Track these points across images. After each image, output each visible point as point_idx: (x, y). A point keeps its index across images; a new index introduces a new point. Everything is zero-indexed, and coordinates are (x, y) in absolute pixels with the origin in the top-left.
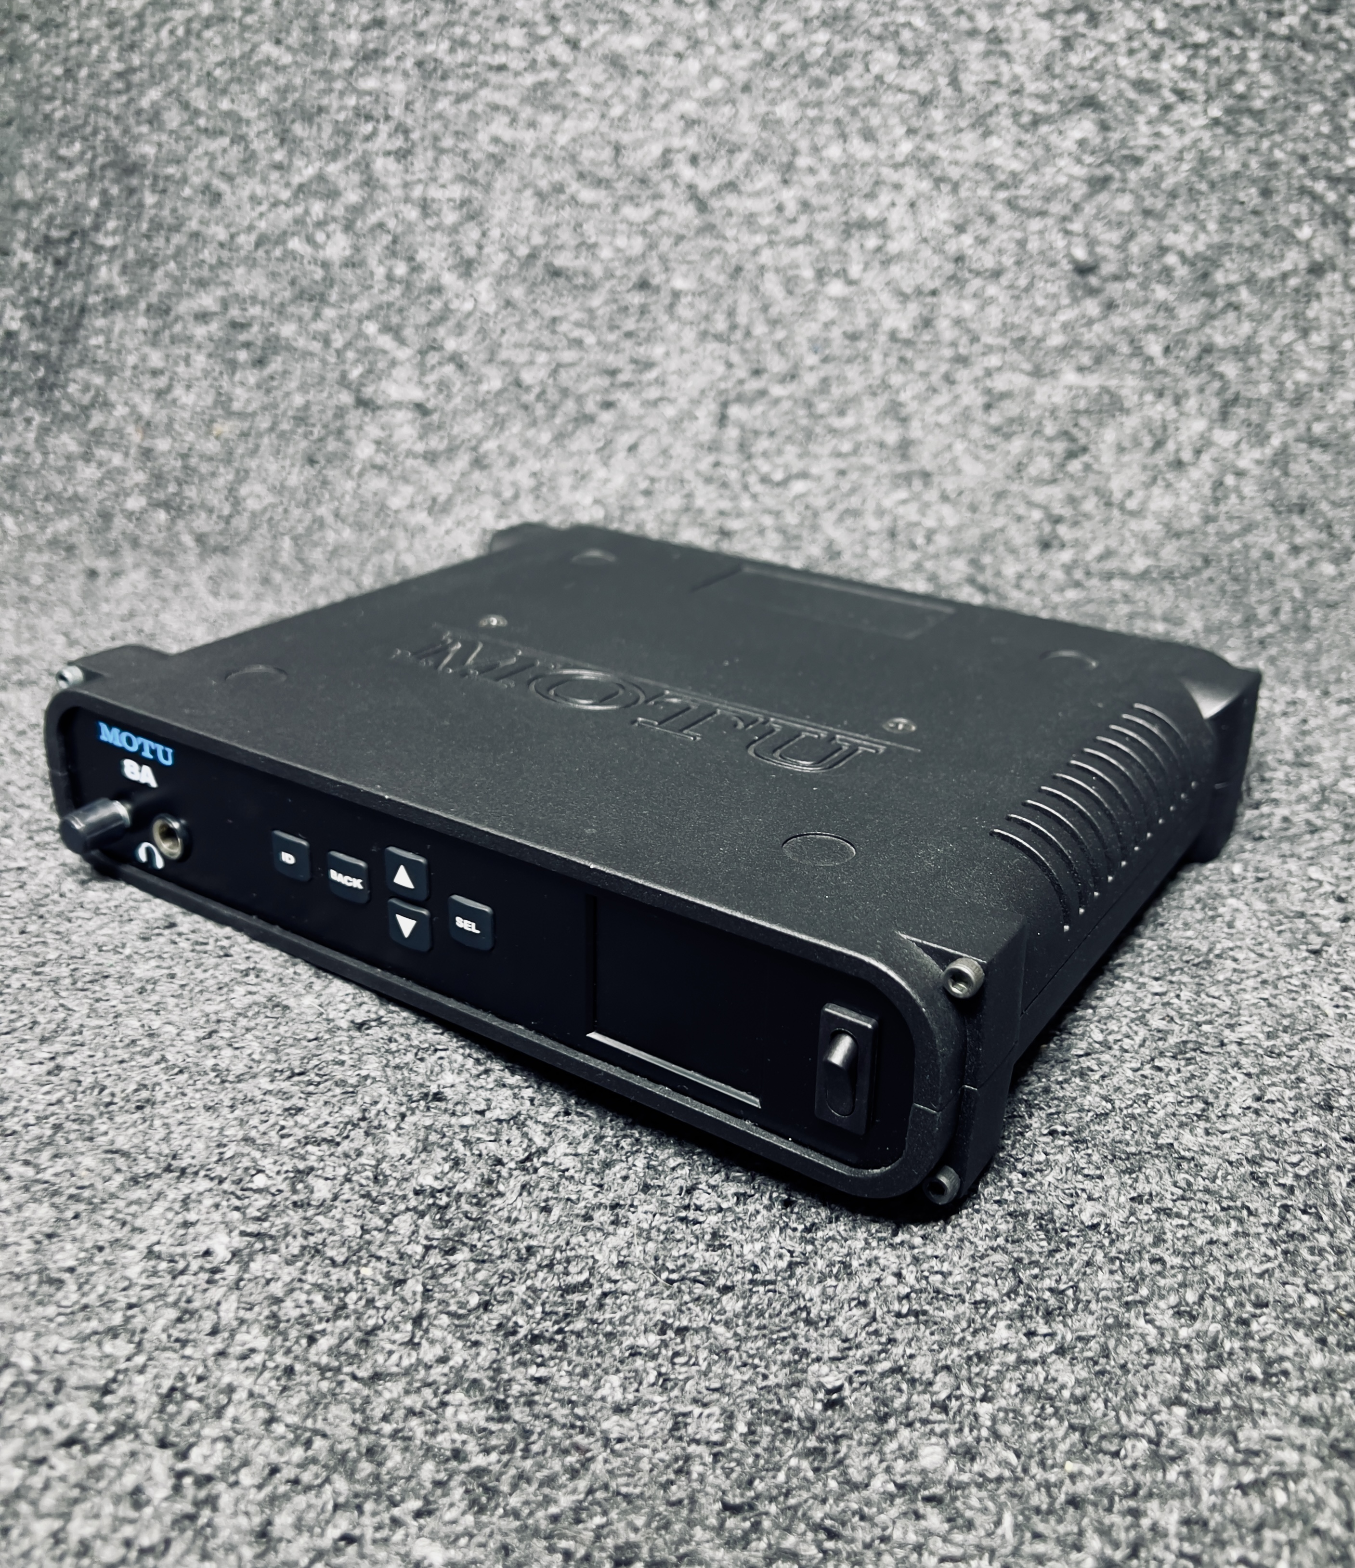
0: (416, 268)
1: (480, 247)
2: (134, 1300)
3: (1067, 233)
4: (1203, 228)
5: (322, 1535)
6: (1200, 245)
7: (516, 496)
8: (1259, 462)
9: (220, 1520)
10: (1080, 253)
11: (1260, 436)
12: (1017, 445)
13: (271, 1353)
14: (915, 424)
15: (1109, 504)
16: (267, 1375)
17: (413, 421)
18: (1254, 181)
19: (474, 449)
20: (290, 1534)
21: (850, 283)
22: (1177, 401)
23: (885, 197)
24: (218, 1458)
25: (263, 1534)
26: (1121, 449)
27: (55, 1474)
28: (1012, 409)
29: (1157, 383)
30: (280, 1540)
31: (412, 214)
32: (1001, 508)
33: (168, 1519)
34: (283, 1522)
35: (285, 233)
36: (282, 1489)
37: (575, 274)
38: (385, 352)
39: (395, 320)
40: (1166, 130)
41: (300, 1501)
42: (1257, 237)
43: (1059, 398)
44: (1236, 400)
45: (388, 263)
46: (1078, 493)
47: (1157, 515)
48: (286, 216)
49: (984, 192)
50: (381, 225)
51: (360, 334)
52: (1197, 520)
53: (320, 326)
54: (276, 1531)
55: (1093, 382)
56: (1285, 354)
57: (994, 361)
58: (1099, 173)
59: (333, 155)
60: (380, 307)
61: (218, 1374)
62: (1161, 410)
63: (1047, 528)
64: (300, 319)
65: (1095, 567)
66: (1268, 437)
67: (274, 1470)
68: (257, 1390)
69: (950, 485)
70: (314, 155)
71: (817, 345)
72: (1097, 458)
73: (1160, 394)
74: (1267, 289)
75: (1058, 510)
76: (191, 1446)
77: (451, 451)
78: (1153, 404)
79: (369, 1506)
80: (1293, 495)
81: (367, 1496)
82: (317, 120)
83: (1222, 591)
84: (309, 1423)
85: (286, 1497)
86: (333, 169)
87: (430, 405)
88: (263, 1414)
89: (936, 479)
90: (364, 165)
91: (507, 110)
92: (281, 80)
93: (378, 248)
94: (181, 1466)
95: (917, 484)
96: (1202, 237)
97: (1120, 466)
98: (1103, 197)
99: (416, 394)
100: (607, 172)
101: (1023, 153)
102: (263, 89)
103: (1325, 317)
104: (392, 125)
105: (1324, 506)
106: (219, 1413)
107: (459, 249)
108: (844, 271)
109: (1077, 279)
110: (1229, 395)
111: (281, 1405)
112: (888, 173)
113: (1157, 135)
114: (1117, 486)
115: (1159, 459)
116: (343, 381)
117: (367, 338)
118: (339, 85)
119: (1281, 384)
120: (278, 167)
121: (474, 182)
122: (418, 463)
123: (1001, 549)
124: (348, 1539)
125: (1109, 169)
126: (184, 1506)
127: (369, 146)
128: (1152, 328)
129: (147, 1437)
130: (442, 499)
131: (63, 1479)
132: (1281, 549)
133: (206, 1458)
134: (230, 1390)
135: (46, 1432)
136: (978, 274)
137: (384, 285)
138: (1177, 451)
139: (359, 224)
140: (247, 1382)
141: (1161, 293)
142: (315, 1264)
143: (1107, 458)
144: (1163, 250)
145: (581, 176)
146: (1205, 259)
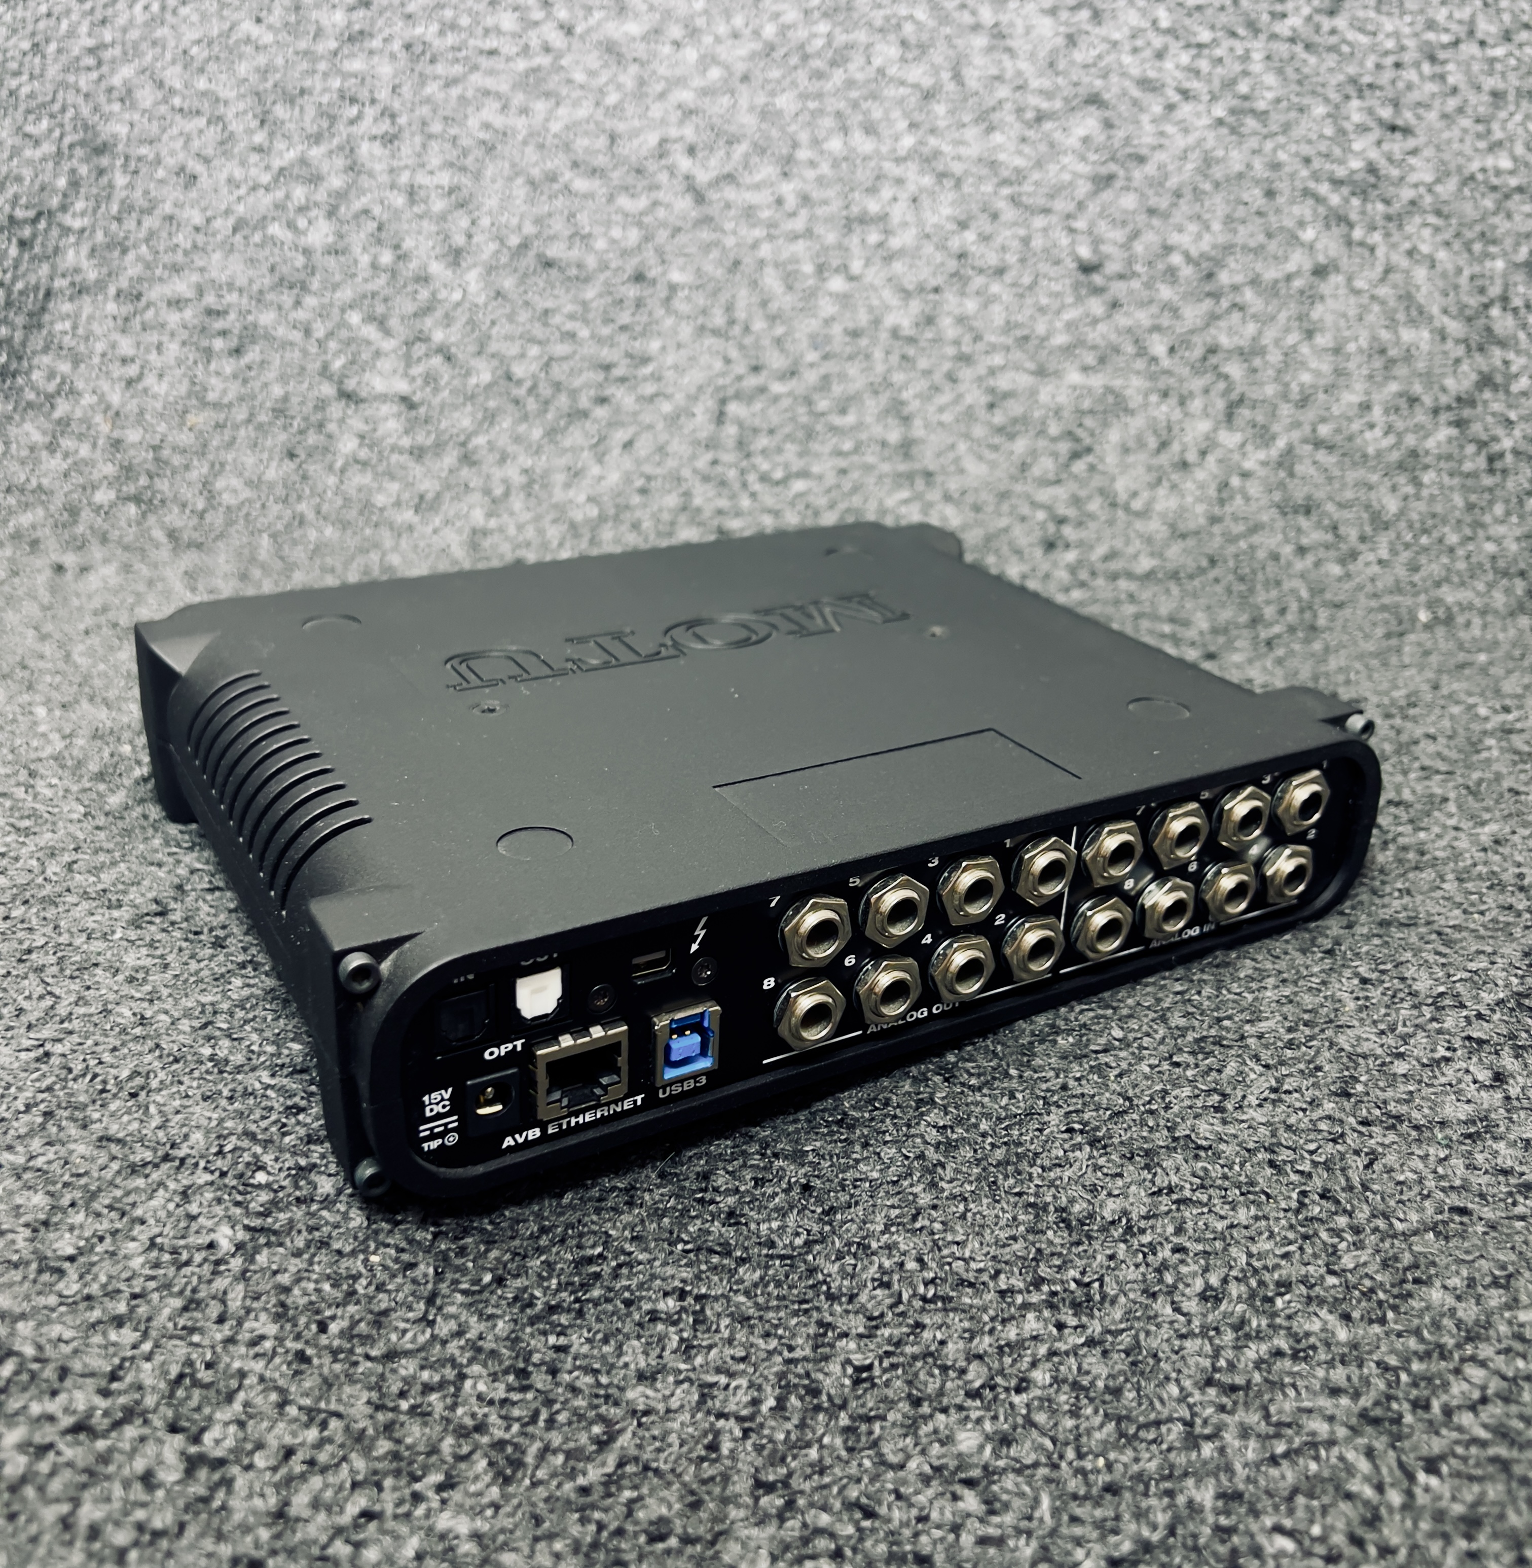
0: (403, 257)
1: (470, 236)
2: (137, 1290)
3: (1072, 231)
4: (1208, 228)
5: (342, 1511)
6: (1205, 245)
7: (507, 494)
8: (1264, 464)
9: (234, 1503)
10: (1085, 252)
11: (1264, 436)
12: (1020, 446)
13: (280, 1340)
14: (918, 423)
15: (1114, 505)
16: (277, 1360)
17: (399, 415)
18: (1257, 182)
19: (463, 444)
20: (306, 1513)
21: (852, 278)
22: (1182, 402)
23: (887, 192)
24: (229, 1443)
25: (280, 1514)
26: (1126, 450)
27: (61, 1460)
28: (1015, 408)
29: (1161, 384)
30: (298, 1520)
31: (400, 200)
32: (1005, 507)
33: (181, 1503)
34: (300, 1502)
35: (264, 218)
36: (298, 1469)
37: (569, 265)
38: (368, 343)
39: (380, 309)
40: (1170, 129)
41: (316, 1482)
42: (1261, 238)
43: (1063, 398)
44: (1241, 401)
45: (373, 250)
46: (1083, 493)
47: (1163, 516)
48: (265, 201)
49: (987, 188)
50: (366, 212)
51: (343, 324)
52: (1202, 521)
53: (301, 315)
54: (293, 1511)
55: (1097, 381)
56: (1289, 354)
57: (998, 359)
58: (1104, 170)
59: (317, 139)
60: (364, 296)
61: (227, 1359)
62: (1164, 411)
63: (1051, 528)
64: (280, 308)
65: (1100, 567)
66: (1273, 438)
67: (289, 1453)
68: (268, 1374)
69: (953, 485)
70: (296, 138)
71: (815, 342)
72: (1102, 460)
73: (1165, 394)
74: (1272, 291)
75: (1062, 510)
76: (203, 1430)
77: (439, 447)
78: (1158, 404)
79: (388, 1482)
80: (1299, 494)
81: (386, 1474)
82: (299, 101)
83: (1229, 591)
84: (323, 1405)
85: (303, 1477)
86: (315, 152)
87: (416, 398)
88: (274, 1397)
89: (939, 479)
90: (349, 149)
91: (498, 96)
92: (262, 60)
93: (362, 235)
94: (193, 1450)
95: (920, 484)
96: (1207, 237)
97: (1125, 468)
98: (1107, 195)
99: (402, 387)
100: (601, 160)
101: (1027, 150)
102: (243, 69)
103: (1329, 319)
104: (378, 108)
105: (1330, 507)
106: (230, 1397)
107: (447, 237)
108: (846, 267)
109: (1082, 277)
110: (1234, 396)
111: (293, 1389)
112: (889, 167)
113: (1162, 134)
114: (1122, 486)
115: (1164, 459)
116: (325, 372)
117: (350, 328)
118: (322, 66)
119: (1287, 385)
120: (259, 149)
121: (463, 169)
122: (404, 459)
123: (1005, 549)
124: (368, 1515)
125: (1113, 167)
126: (197, 1489)
127: (354, 129)
128: (1156, 328)
129: (157, 1422)
130: (430, 496)
131: (70, 1464)
132: (1287, 550)
133: (217, 1442)
134: (242, 1374)
135: (51, 1418)
136: (981, 271)
137: (368, 273)
138: (1183, 452)
139: (343, 209)
140: (258, 1366)
141: (1166, 292)
142: (323, 1257)
143: (1111, 460)
144: (1168, 249)
145: (575, 165)
146: (1209, 259)
